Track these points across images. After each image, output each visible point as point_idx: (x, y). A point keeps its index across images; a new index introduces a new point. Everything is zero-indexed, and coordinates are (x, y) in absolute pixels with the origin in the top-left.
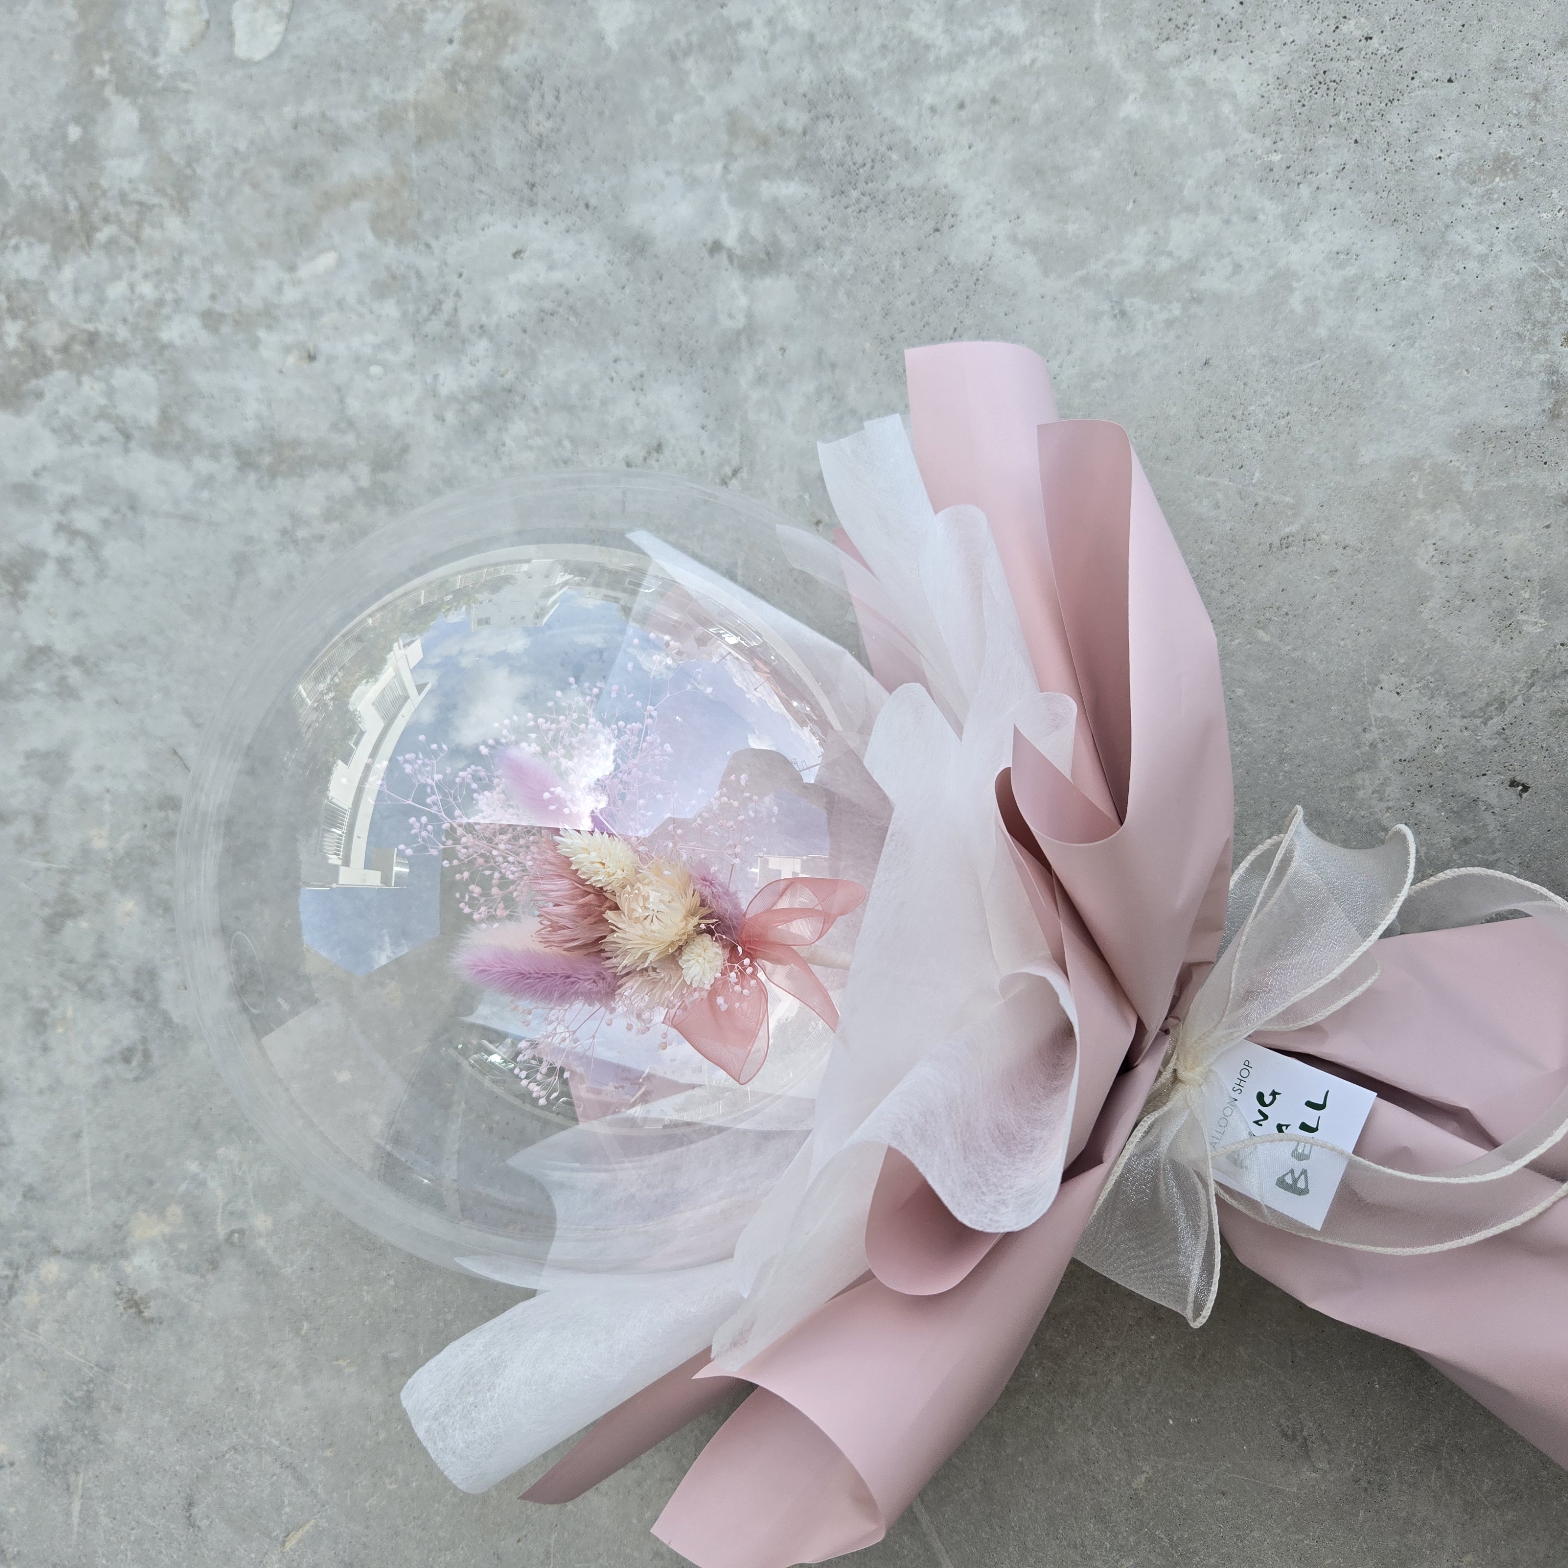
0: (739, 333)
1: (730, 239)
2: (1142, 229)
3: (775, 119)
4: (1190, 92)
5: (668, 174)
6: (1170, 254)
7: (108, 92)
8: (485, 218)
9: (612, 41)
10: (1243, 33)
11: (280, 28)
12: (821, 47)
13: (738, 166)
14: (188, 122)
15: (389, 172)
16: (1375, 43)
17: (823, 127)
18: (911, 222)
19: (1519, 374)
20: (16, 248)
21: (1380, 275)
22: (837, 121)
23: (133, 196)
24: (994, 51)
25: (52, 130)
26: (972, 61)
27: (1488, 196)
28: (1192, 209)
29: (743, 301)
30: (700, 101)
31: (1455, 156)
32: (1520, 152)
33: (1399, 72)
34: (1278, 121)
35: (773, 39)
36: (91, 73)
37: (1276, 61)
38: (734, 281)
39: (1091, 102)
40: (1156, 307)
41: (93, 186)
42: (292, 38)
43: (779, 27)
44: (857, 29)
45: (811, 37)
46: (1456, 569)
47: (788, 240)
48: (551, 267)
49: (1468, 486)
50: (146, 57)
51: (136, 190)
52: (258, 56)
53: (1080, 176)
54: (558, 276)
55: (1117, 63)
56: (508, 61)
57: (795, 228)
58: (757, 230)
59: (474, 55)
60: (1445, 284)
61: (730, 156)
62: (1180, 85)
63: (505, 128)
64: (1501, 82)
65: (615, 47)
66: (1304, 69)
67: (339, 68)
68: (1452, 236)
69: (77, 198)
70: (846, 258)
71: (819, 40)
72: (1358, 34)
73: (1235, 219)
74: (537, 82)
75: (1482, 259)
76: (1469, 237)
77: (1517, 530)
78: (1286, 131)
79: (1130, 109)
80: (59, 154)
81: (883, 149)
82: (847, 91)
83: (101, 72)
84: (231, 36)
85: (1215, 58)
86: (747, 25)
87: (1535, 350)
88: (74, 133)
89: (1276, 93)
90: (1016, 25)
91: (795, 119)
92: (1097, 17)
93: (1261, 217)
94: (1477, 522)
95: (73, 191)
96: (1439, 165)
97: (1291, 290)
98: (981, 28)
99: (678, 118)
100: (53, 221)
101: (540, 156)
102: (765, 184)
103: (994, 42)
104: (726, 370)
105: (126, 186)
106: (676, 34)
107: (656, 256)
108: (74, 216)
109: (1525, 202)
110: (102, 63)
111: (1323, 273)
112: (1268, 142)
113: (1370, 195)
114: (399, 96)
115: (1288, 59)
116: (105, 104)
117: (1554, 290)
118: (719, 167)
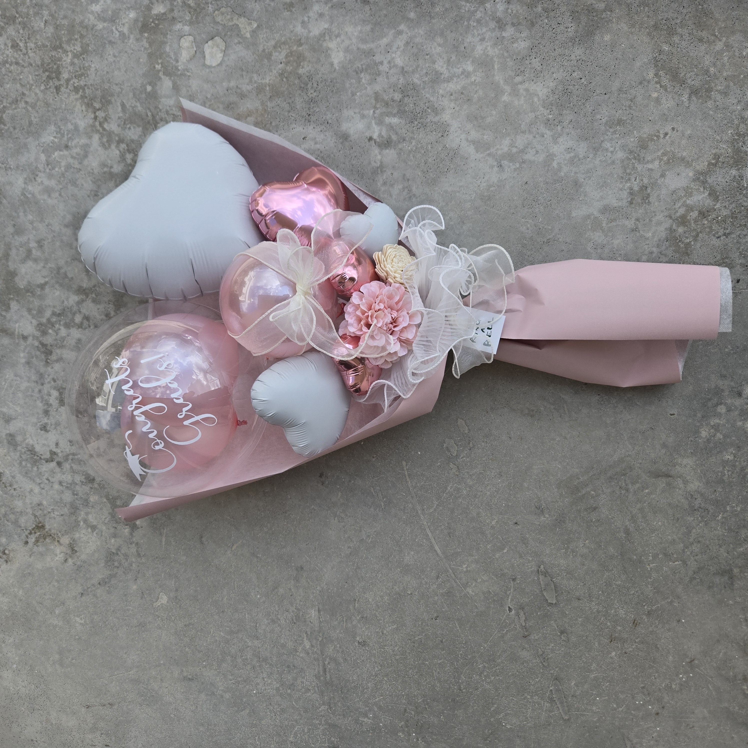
0: (378, 168)
1: (375, 136)
2: (508, 138)
3: (391, 96)
4: (524, 93)
5: (355, 113)
6: (516, 147)
7: (161, 74)
8: (294, 126)
9: (336, 66)
10: (542, 74)
11: (221, 55)
12: (406, 72)
13: (378, 112)
14: (190, 87)
15: (260, 108)
16: (583, 80)
17: (406, 99)
18: (434, 133)
19: (621, 190)
20: (130, 128)
21: (581, 156)
22: (411, 97)
23: (171, 112)
24: (463, 76)
25: (141, 87)
26: (455, 79)
27: (615, 132)
28: (524, 132)
29: (379, 157)
30: (366, 88)
31: (606, 118)
32: (625, 118)
33: (590, 90)
34: (552, 105)
35: (390, 69)
36: (154, 67)
37: (552, 85)
38: (376, 151)
39: (493, 95)
40: (511, 164)
41: (156, 107)
42: (226, 59)
43: (392, 64)
44: (418, 66)
45: (403, 68)
46: (599, 251)
47: (394, 137)
48: (316, 143)
49: (604, 225)
50: (174, 63)
51: (172, 110)
52: (214, 64)
53: (489, 120)
54: (318, 146)
55: (502, 82)
56: (301, 71)
57: (397, 133)
58: (384, 133)
59: (289, 68)
60: (600, 160)
61: (375, 108)
62: (521, 91)
63: (300, 95)
64: (621, 95)
65: (337, 68)
66: (560, 88)
67: (242, 70)
68: (604, 145)
69: (151, 111)
70: (413, 144)
71: (405, 69)
72: (578, 77)
73: (537, 136)
74: (311, 79)
75: (612, 152)
76: (609, 145)
77: (618, 239)
78: (554, 108)
79: (505, 98)
80: (144, 96)
81: (426, 108)
82: (415, 88)
83: (158, 67)
84: (204, 57)
85: (533, 83)
86: (382, 63)
87: (626, 182)
88: (149, 88)
89: (551, 95)
90: (470, 68)
91: (397, 96)
92: (496, 67)
93: (545, 136)
94: (606, 236)
95: (149, 109)
96: (601, 121)
97: (554, 160)
98: (458, 68)
99: (358, 94)
100: (143, 119)
101: (312, 105)
102: (387, 118)
103: (462, 73)
104: (373, 180)
105: (168, 108)
106: (358, 65)
107: (351, 141)
108: (150, 117)
109: (626, 135)
110: (158, 64)
111: (564, 155)
112: (548, 111)
113: (579, 130)
114: (263, 81)
115: (555, 84)
116: (160, 79)
117: (633, 163)
118: (372, 111)
